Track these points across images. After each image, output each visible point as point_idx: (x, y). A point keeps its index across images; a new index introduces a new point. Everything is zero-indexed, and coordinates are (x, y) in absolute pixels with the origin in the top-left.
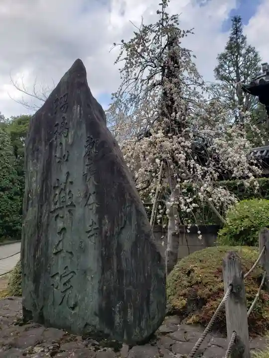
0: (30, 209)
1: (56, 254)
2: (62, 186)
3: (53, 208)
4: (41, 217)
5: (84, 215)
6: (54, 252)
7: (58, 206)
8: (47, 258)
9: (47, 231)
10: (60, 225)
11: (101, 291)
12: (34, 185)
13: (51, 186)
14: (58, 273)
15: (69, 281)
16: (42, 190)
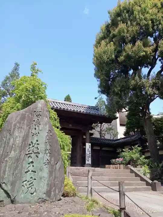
0: (13, 152)
1: (26, 172)
2: (34, 145)
3: (27, 153)
4: (20, 156)
5: (44, 157)
6: (25, 171)
7: (30, 152)
8: (21, 174)
9: (22, 162)
10: (31, 160)
11: (48, 184)
12: (17, 142)
13: (28, 144)
14: (26, 180)
15: (32, 183)
16: (22, 145)
